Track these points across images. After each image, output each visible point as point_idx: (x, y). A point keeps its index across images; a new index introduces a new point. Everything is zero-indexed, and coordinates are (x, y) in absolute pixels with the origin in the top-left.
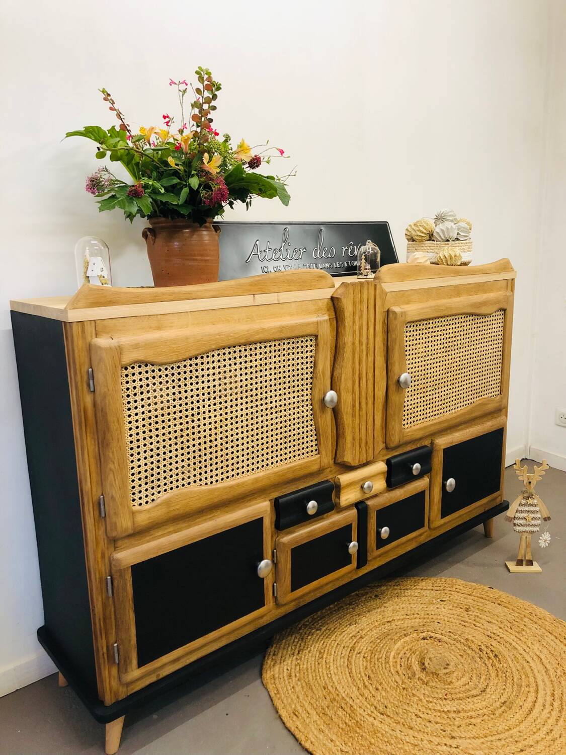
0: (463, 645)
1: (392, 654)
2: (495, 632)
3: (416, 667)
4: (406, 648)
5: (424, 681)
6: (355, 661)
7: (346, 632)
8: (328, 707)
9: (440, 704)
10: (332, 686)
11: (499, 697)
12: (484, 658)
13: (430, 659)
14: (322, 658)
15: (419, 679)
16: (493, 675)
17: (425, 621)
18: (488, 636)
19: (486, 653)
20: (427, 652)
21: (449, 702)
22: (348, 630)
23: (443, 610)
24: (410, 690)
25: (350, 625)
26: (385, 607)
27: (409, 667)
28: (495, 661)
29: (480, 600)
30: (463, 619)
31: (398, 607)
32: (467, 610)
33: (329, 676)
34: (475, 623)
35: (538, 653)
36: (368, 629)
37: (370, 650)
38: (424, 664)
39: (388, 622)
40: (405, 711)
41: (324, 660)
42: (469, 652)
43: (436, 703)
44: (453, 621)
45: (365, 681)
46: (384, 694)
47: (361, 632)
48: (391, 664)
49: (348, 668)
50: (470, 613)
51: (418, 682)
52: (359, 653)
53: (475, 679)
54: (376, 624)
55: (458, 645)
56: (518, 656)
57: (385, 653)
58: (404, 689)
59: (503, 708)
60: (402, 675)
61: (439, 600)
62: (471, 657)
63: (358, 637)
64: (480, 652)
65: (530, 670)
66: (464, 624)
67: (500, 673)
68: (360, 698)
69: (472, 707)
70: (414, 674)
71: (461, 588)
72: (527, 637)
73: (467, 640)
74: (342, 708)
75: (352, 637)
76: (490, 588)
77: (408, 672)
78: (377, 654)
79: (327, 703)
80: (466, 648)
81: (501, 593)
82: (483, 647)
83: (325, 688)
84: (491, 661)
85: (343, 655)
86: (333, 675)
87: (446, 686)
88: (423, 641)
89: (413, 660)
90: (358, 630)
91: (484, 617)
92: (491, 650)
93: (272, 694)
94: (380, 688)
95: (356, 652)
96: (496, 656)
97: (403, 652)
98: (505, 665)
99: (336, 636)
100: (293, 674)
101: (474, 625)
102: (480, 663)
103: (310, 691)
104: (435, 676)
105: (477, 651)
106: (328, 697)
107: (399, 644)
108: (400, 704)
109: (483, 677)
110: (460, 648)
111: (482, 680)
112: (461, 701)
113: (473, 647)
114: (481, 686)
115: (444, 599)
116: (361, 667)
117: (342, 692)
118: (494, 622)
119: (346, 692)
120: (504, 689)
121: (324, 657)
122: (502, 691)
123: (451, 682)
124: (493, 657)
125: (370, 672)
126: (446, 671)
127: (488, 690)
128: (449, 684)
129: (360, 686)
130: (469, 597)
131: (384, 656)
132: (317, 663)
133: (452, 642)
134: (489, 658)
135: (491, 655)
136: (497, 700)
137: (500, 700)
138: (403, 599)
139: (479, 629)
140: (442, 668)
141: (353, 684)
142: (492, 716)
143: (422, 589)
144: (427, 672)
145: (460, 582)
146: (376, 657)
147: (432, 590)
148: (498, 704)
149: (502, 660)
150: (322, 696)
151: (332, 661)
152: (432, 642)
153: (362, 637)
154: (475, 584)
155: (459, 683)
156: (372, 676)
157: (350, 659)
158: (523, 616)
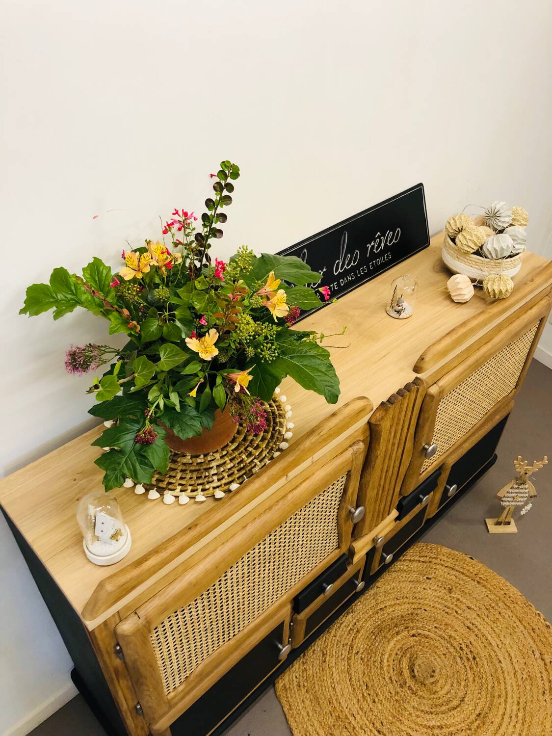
0: (446, 643)
1: (386, 657)
2: (473, 621)
3: (406, 673)
4: (398, 647)
5: (413, 690)
6: (354, 664)
7: (344, 624)
8: (334, 726)
9: (427, 718)
10: (336, 700)
11: (474, 708)
12: (464, 658)
13: (419, 665)
14: (325, 661)
15: (410, 688)
16: (471, 679)
17: (413, 607)
18: (468, 627)
19: (466, 654)
20: (416, 657)
21: (434, 716)
22: (346, 621)
23: (429, 591)
24: (402, 702)
25: (348, 614)
26: (378, 587)
27: (401, 673)
28: (473, 663)
29: (462, 576)
30: (446, 604)
31: (389, 587)
32: (450, 590)
33: (333, 686)
34: (457, 610)
35: (509, 649)
36: (364, 620)
37: (366, 649)
38: (413, 671)
39: (381, 609)
40: (398, 730)
41: (328, 664)
42: (452, 650)
43: (423, 718)
44: (439, 606)
45: (364, 691)
46: (380, 708)
47: (357, 624)
48: (385, 669)
49: (348, 673)
50: (452, 595)
51: (408, 692)
52: (357, 653)
53: (455, 685)
54: (371, 613)
55: (442, 641)
56: (493, 654)
57: (380, 655)
58: (396, 700)
59: (478, 722)
60: (394, 682)
61: (425, 578)
62: (453, 657)
63: (355, 631)
64: (460, 651)
65: (501, 672)
66: (447, 610)
67: (477, 679)
68: (361, 713)
69: (453, 721)
70: (405, 683)
71: (445, 558)
72: (500, 628)
73: (450, 637)
74: (346, 728)
75: (350, 631)
76: (471, 558)
77: (400, 678)
78: (373, 655)
79: (333, 721)
80: (449, 645)
81: (480, 565)
82: (463, 646)
83: (330, 703)
84: (470, 663)
85: (343, 656)
86: (336, 685)
87: (432, 696)
88: (412, 639)
89: (404, 665)
90: (354, 621)
91: (464, 601)
92: (471, 651)
93: (286, 709)
94: (376, 700)
95: (354, 652)
96: (474, 658)
97: (395, 652)
98: (482, 670)
99: (336, 629)
100: (301, 684)
101: (456, 612)
102: (460, 665)
103: (317, 706)
104: (423, 685)
105: (458, 648)
106: (333, 715)
107: (392, 644)
108: (394, 721)
109: (463, 683)
110: (443, 645)
111: (462, 687)
112: (443, 715)
113: (456, 644)
114: (461, 694)
115: (430, 577)
116: (360, 673)
117: (345, 708)
118: (473, 607)
119: (348, 708)
120: (480, 699)
121: (327, 659)
122: (478, 701)
123: (436, 692)
124: (471, 659)
125: (367, 679)
126: (432, 680)
127: (466, 699)
128: (434, 694)
129: (359, 698)
130: (452, 572)
131: (379, 659)
132: (321, 669)
133: (437, 638)
134: (468, 660)
135: (470, 656)
136: (473, 711)
137: (476, 712)
138: (394, 575)
139: (460, 618)
140: (429, 676)
141: (354, 695)
142: (468, 732)
143: (410, 561)
144: (416, 680)
145: (445, 550)
146: (372, 659)
147: (419, 561)
148: (473, 717)
149: (479, 663)
150: (328, 712)
151: (334, 665)
152: (420, 638)
153: (358, 631)
154: (457, 553)
155: (443, 692)
156: (369, 685)
157: (349, 662)
158: (498, 599)
